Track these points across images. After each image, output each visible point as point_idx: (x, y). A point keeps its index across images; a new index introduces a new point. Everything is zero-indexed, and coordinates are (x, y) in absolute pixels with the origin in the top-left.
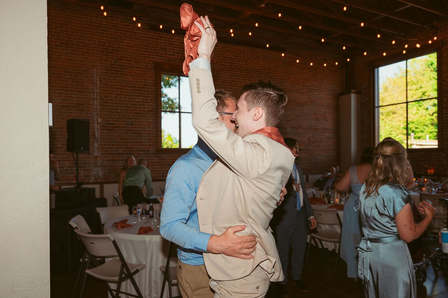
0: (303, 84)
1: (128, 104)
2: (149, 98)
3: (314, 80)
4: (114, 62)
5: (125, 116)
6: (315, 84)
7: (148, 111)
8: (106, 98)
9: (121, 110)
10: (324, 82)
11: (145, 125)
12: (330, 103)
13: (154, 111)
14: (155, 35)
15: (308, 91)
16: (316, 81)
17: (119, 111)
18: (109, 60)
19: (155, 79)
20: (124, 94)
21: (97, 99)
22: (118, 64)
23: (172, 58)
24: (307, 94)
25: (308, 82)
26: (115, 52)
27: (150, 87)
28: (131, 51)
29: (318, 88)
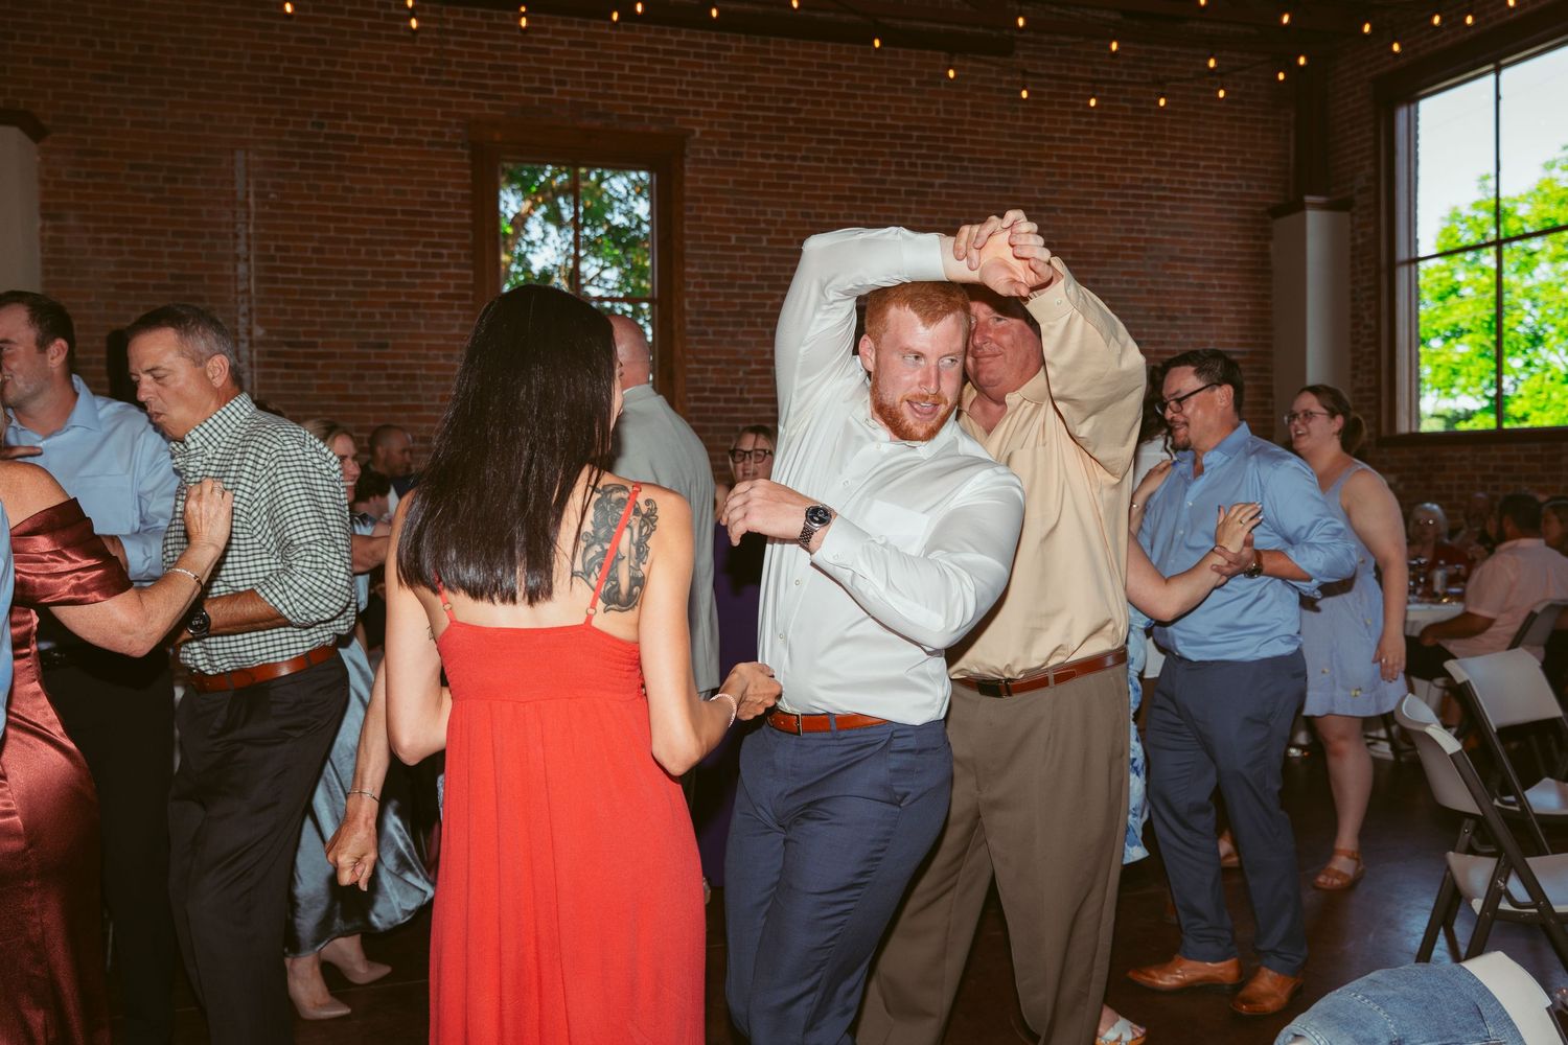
0: (1101, 177)
1: (363, 274)
2: (445, 251)
3: (1154, 159)
4: (313, 123)
5: (354, 315)
6: (1153, 176)
7: (440, 296)
8: (284, 254)
9: (337, 293)
10: (1198, 166)
11: (429, 347)
12: (1225, 250)
13: (465, 297)
14: (471, 19)
15: (1123, 204)
16: (1159, 163)
17: (333, 298)
18: (291, 119)
19: (469, 181)
20: (352, 237)
21: (247, 260)
22: (326, 130)
23: (537, 103)
24: (1118, 218)
25: (1124, 170)
26: (314, 89)
27: (453, 209)
28: (376, 83)
29: (1171, 190)
